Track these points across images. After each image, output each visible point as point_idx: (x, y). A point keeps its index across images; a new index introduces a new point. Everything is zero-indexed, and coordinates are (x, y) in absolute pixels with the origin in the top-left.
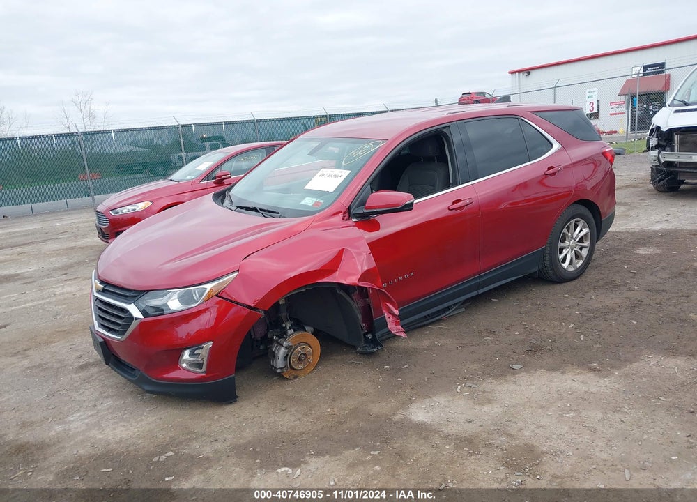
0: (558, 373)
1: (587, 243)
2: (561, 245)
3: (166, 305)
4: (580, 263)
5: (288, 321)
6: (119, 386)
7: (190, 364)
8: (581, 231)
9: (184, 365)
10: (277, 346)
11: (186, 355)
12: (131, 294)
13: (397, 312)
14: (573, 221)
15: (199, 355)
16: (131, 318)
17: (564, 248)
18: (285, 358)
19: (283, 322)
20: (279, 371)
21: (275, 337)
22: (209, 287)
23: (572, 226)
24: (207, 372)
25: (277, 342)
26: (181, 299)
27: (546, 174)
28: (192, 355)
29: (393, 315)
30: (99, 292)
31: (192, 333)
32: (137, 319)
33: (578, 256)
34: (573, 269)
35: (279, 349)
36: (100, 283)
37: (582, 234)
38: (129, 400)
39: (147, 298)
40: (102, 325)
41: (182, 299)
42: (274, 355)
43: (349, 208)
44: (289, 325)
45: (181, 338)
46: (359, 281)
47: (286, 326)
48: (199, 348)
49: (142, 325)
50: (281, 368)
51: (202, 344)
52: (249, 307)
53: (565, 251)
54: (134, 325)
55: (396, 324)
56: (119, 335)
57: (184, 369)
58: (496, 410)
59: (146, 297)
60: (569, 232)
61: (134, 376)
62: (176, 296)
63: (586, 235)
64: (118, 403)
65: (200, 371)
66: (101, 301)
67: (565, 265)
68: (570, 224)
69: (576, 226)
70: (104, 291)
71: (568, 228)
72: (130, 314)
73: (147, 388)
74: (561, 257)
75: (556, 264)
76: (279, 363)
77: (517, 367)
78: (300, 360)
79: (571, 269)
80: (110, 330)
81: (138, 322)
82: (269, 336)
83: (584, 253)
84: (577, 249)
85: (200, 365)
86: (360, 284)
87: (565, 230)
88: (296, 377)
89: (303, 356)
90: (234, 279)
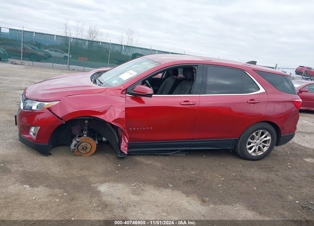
0: (185, 195)
1: (268, 145)
2: (249, 140)
4: (260, 153)
8: (266, 137)
9: (31, 134)
11: (33, 129)
14: (261, 131)
17: (252, 143)
18: (75, 146)
22: (46, 104)
23: (260, 133)
24: (36, 139)
27: (247, 102)
29: (126, 142)
33: (260, 149)
34: (255, 155)
37: (266, 139)
43: (127, 89)
46: (113, 122)
47: (84, 133)
51: (36, 126)
52: (58, 117)
53: (252, 145)
55: (126, 146)
58: (136, 199)
60: (257, 136)
63: (269, 140)
65: (34, 137)
67: (250, 152)
68: (259, 132)
69: (262, 134)
71: (257, 134)
74: (248, 147)
75: (244, 149)
76: (72, 147)
77: (171, 185)
79: (254, 154)
81: (21, 110)
83: (265, 149)
84: (261, 146)
86: (113, 123)
87: (254, 134)
90: (58, 104)
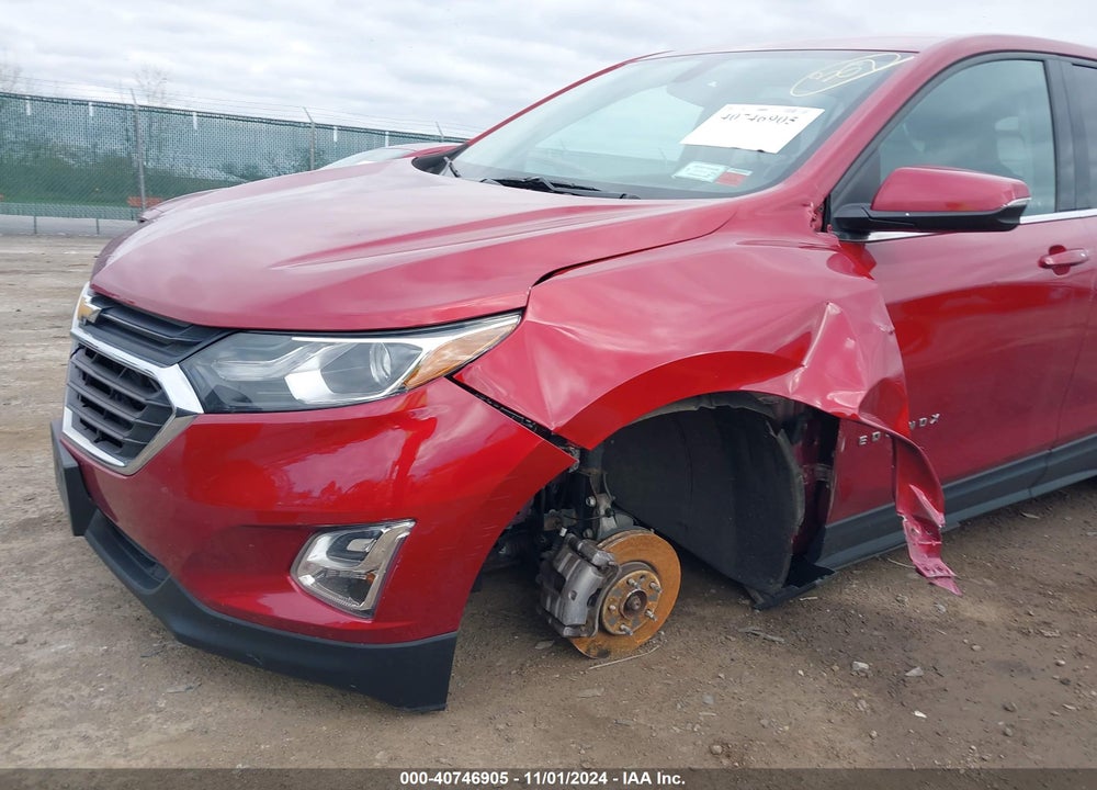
3: (281, 384)
5: (602, 491)
6: (107, 594)
7: (325, 577)
9: (308, 580)
10: (572, 561)
11: (319, 550)
12: (177, 336)
13: (939, 519)
15: (361, 556)
16: (165, 410)
18: (593, 600)
19: (591, 494)
20: (567, 632)
21: (564, 532)
22: (428, 344)
24: (378, 613)
25: (573, 548)
26: (332, 371)
28: (337, 551)
29: (927, 524)
30: (87, 324)
31: (345, 485)
32: (182, 413)
35: (579, 571)
36: (94, 301)
38: (124, 645)
39: (223, 354)
40: (83, 421)
41: (334, 372)
42: (560, 584)
43: (827, 200)
44: (605, 504)
45: (305, 495)
46: (861, 408)
47: (597, 506)
48: (363, 536)
49: (196, 435)
50: (575, 627)
51: (378, 521)
52: (544, 432)
54: (171, 430)
55: (931, 551)
56: (121, 455)
57: (306, 592)
59: (223, 349)
61: (148, 581)
62: (314, 361)
64: (89, 649)
65: (355, 605)
66: (90, 353)
70: (101, 324)
72: (164, 397)
73: (182, 627)
76: (574, 611)
78: (628, 608)
80: (102, 439)
81: (184, 422)
82: (547, 526)
85: (357, 588)
86: (863, 418)
88: (604, 654)
89: (637, 601)
90: (511, 334)
